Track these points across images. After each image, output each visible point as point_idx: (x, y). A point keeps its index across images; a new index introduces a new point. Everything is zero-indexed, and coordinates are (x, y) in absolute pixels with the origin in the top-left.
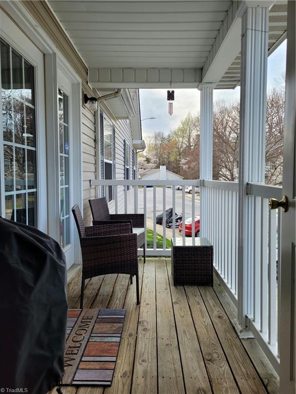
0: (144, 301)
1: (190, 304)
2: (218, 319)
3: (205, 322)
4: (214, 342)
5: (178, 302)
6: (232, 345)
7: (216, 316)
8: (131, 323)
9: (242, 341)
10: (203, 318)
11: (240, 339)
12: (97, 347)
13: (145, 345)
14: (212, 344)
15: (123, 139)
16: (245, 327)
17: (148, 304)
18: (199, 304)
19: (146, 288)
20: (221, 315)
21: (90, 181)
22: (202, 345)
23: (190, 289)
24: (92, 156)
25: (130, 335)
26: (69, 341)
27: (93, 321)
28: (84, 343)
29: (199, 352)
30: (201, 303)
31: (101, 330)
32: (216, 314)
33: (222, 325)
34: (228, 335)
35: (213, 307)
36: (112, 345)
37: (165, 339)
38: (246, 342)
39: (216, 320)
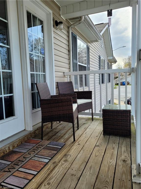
0: (78, 142)
1: (107, 148)
2: (122, 162)
3: (110, 162)
4: (108, 180)
5: (100, 145)
6: (122, 186)
7: (122, 159)
8: (61, 155)
9: (133, 184)
10: (111, 159)
11: (132, 182)
12: (32, 164)
13: (58, 172)
14: (107, 181)
15: (99, 55)
16: (138, 173)
17: (79, 144)
18: (113, 148)
19: (85, 134)
20: (126, 159)
21: (64, 73)
22: (97, 180)
23: (112, 138)
24: (67, 59)
25: (54, 163)
26: (22, 157)
27: (43, 147)
28: (27, 159)
29: (92, 186)
30: (115, 149)
31: (42, 153)
32: (122, 158)
33: (123, 167)
34: (124, 176)
35: (123, 153)
36: (41, 164)
37: (74, 169)
38: (137, 186)
39: (120, 163)
